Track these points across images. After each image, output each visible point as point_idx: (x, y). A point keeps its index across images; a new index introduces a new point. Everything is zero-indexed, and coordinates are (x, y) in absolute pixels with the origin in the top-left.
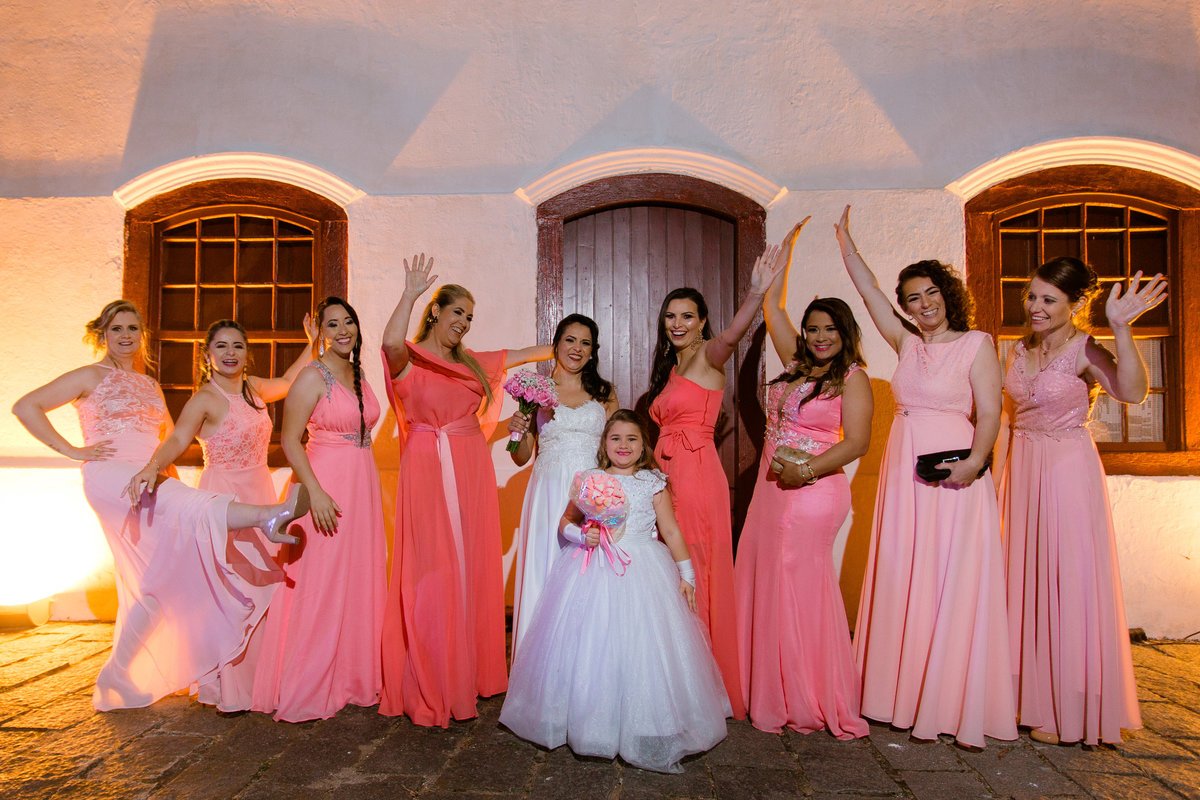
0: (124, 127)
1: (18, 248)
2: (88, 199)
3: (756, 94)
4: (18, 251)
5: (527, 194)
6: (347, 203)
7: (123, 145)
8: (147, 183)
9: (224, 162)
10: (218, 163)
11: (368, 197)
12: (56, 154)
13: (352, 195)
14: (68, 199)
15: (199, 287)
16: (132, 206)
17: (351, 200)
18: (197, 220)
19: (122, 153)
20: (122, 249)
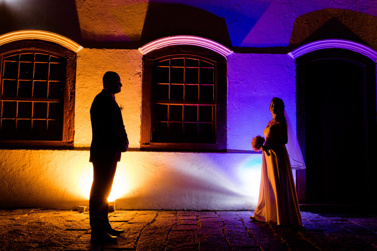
0: (142, 24)
1: (101, 67)
2: (128, 50)
3: (371, 22)
4: (101, 69)
5: (293, 54)
6: (227, 55)
7: (142, 30)
8: (152, 45)
9: (181, 39)
10: (178, 39)
11: (234, 54)
12: (115, 33)
13: (229, 52)
14: (120, 50)
15: (170, 84)
16: (145, 53)
17: (228, 54)
18: (169, 59)
19: (141, 34)
20: (142, 69)
